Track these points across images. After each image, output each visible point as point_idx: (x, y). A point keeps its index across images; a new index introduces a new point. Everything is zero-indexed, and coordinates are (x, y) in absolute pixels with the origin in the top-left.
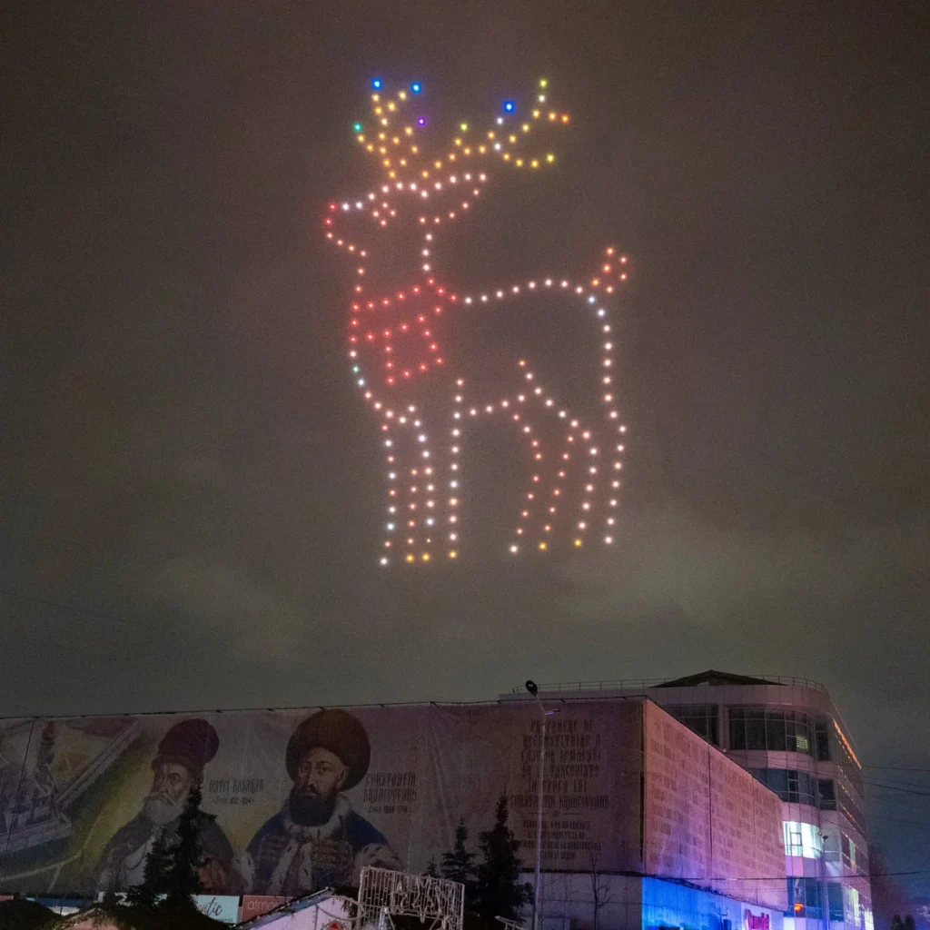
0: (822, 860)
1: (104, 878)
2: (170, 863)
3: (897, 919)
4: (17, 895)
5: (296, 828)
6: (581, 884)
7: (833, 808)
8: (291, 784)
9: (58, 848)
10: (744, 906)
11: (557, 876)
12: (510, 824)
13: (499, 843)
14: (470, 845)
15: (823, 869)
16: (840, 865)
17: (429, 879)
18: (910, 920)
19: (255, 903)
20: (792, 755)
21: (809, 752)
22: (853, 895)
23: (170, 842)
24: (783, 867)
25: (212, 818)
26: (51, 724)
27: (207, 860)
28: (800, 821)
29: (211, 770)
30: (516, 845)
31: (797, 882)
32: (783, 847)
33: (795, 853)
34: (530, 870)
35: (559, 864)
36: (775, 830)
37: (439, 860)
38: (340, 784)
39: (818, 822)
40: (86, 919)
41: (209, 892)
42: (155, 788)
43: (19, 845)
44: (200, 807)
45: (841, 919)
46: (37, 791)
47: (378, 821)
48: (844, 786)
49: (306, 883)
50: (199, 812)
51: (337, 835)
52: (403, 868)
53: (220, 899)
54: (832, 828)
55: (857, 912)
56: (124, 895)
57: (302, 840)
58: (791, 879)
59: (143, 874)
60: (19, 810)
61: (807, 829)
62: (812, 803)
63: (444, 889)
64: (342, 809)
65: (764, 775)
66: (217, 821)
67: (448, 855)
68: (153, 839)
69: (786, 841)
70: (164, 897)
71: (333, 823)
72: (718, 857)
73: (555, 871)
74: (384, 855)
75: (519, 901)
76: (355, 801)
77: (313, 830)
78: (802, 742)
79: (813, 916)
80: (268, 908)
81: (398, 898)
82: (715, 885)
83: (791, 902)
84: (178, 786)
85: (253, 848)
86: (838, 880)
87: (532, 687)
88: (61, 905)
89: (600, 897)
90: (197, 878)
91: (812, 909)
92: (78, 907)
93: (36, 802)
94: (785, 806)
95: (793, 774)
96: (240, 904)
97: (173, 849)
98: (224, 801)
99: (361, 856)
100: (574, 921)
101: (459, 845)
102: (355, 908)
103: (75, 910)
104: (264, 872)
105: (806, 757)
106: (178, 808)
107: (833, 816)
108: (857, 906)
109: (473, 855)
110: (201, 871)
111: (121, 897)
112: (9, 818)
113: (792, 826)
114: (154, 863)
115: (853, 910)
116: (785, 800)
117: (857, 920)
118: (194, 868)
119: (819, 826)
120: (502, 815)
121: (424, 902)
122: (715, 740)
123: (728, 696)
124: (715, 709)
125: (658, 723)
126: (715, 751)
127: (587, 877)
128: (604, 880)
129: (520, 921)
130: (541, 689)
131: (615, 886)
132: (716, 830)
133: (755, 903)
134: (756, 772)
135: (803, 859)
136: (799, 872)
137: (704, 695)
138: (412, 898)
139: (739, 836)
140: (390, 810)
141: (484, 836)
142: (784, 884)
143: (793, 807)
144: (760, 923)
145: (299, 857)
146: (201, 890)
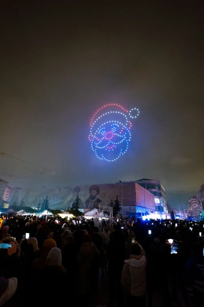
0: (160, 203)
1: (67, 207)
2: (75, 205)
3: (171, 211)
4: (57, 209)
5: (91, 200)
6: (128, 207)
7: (161, 196)
8: (90, 195)
9: (61, 203)
10: (150, 210)
11: (124, 206)
12: (118, 199)
13: (117, 202)
14: (113, 202)
15: (160, 205)
16: (163, 204)
17: (108, 207)
18: (173, 211)
19: (86, 210)
20: (156, 189)
21: (158, 189)
22: (165, 208)
24: (155, 204)
25: (80, 199)
27: (80, 204)
28: (157, 198)
29: (80, 193)
30: (119, 202)
32: (155, 202)
33: (156, 202)
34: (121, 205)
35: (125, 204)
36: (154, 200)
37: (109, 204)
38: (96, 194)
41: (80, 208)
42: (73, 195)
43: (57, 203)
45: (163, 211)
47: (101, 199)
48: (163, 193)
50: (78, 198)
51: (96, 201)
52: (105, 205)
54: (161, 199)
57: (92, 202)
58: (156, 206)
59: (72, 206)
61: (158, 200)
62: (159, 196)
63: (110, 208)
64: (96, 198)
65: (152, 192)
68: (73, 202)
70: (75, 209)
71: (96, 200)
72: (146, 203)
74: (102, 203)
75: (120, 209)
76: (98, 197)
77: (93, 200)
78: (157, 188)
81: (104, 209)
82: (146, 207)
83: (156, 209)
84: (76, 195)
85: (85, 203)
86: (162, 206)
87: (120, 181)
88: (62, 210)
89: (130, 209)
91: (159, 210)
94: (155, 196)
95: (156, 192)
96: (84, 210)
97: (76, 203)
98: (81, 197)
99: (99, 204)
100: (127, 212)
101: (112, 202)
102: (99, 210)
103: (64, 211)
106: (76, 198)
108: (165, 210)
110: (79, 206)
116: (155, 195)
117: (165, 212)
119: (160, 199)
120: (117, 198)
121: (108, 210)
122: (145, 188)
123: (146, 182)
124: (145, 184)
125: (137, 186)
126: (145, 189)
127: (129, 206)
128: (131, 206)
129: (120, 212)
130: (121, 181)
131: (132, 207)
132: (145, 200)
133: (151, 209)
134: (150, 192)
135: (158, 204)
136: (157, 205)
137: (143, 182)
138: (106, 209)
139: (149, 200)
140: (102, 198)
141: (115, 201)
142: (155, 207)
143: (156, 196)
144: (152, 212)
145: (91, 204)
146: (79, 208)
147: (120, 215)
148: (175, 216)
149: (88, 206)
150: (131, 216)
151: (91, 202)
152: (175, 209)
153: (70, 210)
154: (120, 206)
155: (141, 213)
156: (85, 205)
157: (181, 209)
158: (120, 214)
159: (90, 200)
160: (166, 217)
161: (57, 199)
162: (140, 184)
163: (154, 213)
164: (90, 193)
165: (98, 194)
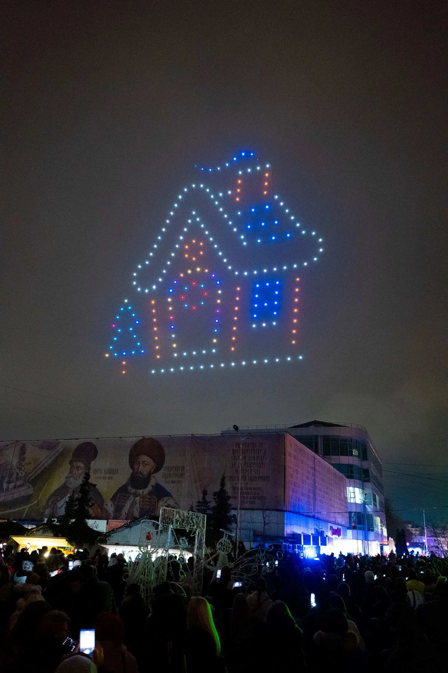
0: (364, 504)
1: (47, 512)
2: (76, 505)
3: (397, 530)
4: (8, 520)
5: (133, 491)
6: (258, 516)
7: (369, 481)
8: (132, 471)
9: (27, 499)
10: (330, 525)
11: (246, 511)
12: (228, 488)
13: (221, 496)
14: (209, 498)
15: (365, 508)
16: (372, 506)
17: (191, 512)
18: (403, 531)
19: (116, 523)
20: (350, 458)
21: (359, 457)
22: (378, 520)
23: (76, 496)
24: (347, 507)
25: (95, 485)
26: (24, 444)
27: (93, 504)
28: (354, 487)
29: (94, 465)
30: (229, 498)
31: (353, 514)
32: (346, 498)
33: (352, 501)
34: (235, 509)
35: (247, 506)
36: (344, 492)
37: (195, 504)
38: (152, 470)
39: (363, 488)
40: (39, 530)
41: (93, 518)
42: (71, 472)
43: (9, 498)
44: (90, 481)
45: (373, 530)
46: (18, 474)
47: (168, 487)
48: (373, 471)
49: (136, 514)
50: (89, 483)
51: (150, 493)
52: (179, 507)
53: (98, 521)
54: (369, 491)
55: (380, 527)
56: (56, 519)
57: (136, 495)
58: (350, 513)
59: (64, 510)
60: (9, 482)
61: (357, 490)
62: (360, 479)
63: (197, 517)
64: (153, 482)
65: (339, 467)
66: (97, 487)
67: (199, 502)
68: (69, 495)
69: (348, 496)
70: (74, 520)
71: (149, 488)
72: (318, 503)
73: (247, 509)
74: (171, 502)
75: (230, 523)
76: (159, 478)
77: (141, 491)
78: (355, 452)
79: (360, 529)
80: (119, 526)
81: (177, 521)
82: (316, 515)
83: (350, 523)
84: (80, 471)
85: (113, 499)
86: (371, 513)
87: (236, 428)
88: (28, 524)
89: (266, 521)
90: (88, 512)
91: (360, 526)
92: (36, 525)
93: (17, 479)
94: (347, 480)
95: (351, 466)
96: (107, 524)
97: (77, 499)
98: (100, 478)
99: (161, 503)
100: (255, 531)
101: (204, 498)
102: (158, 525)
103: (34, 526)
104: (118, 509)
105: (357, 459)
106: (80, 481)
107: (369, 485)
108: (379, 524)
109: (210, 502)
110: (90, 509)
111: (54, 521)
112: (5, 485)
113: (350, 489)
114: (69, 505)
115: (378, 526)
116: (347, 478)
117: (380, 531)
118: (87, 508)
119: (363, 489)
120: (223, 484)
121: (188, 523)
122: (316, 452)
123: (322, 431)
124: (317, 437)
125: (291, 444)
126: (316, 455)
127: (260, 512)
128: (268, 512)
129: (231, 531)
130: (240, 429)
131: (273, 516)
132: (318, 491)
133: (335, 523)
134: (335, 466)
135: (356, 504)
136: (354, 510)
137: (312, 431)
138: (183, 521)
139: (327, 493)
140: (173, 482)
141: (215, 494)
142: (348, 515)
143: (352, 480)
144: (337, 532)
145: (134, 503)
146: (90, 518)
147: (229, 541)
148: (408, 544)
149: (123, 512)
150: (267, 545)
151: (132, 498)
152: (409, 522)
153: (56, 522)
154: (233, 512)
155: (301, 535)
156: (110, 508)
157: (428, 521)
158: (230, 537)
159: (130, 488)
160: (382, 549)
161: (11, 485)
162: (300, 439)
163: (341, 537)
164: (132, 466)
165: (157, 469)
